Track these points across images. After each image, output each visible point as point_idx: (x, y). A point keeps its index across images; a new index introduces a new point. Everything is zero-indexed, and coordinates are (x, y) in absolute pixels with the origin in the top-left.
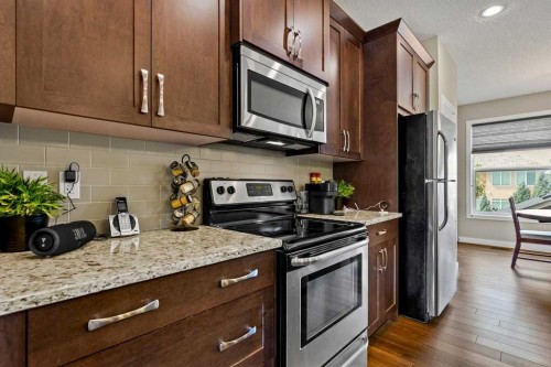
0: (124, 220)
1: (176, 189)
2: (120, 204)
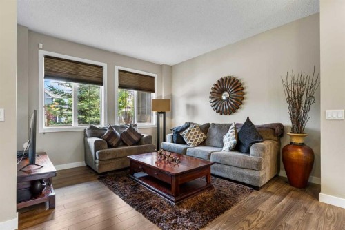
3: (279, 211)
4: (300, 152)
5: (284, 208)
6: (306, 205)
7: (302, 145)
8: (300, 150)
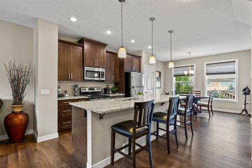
0: (66, 94)
1: (75, 89)
2: (66, 92)
3: (24, 161)
4: (21, 117)
5: (25, 157)
6: (33, 148)
7: (21, 112)
8: (20, 116)
